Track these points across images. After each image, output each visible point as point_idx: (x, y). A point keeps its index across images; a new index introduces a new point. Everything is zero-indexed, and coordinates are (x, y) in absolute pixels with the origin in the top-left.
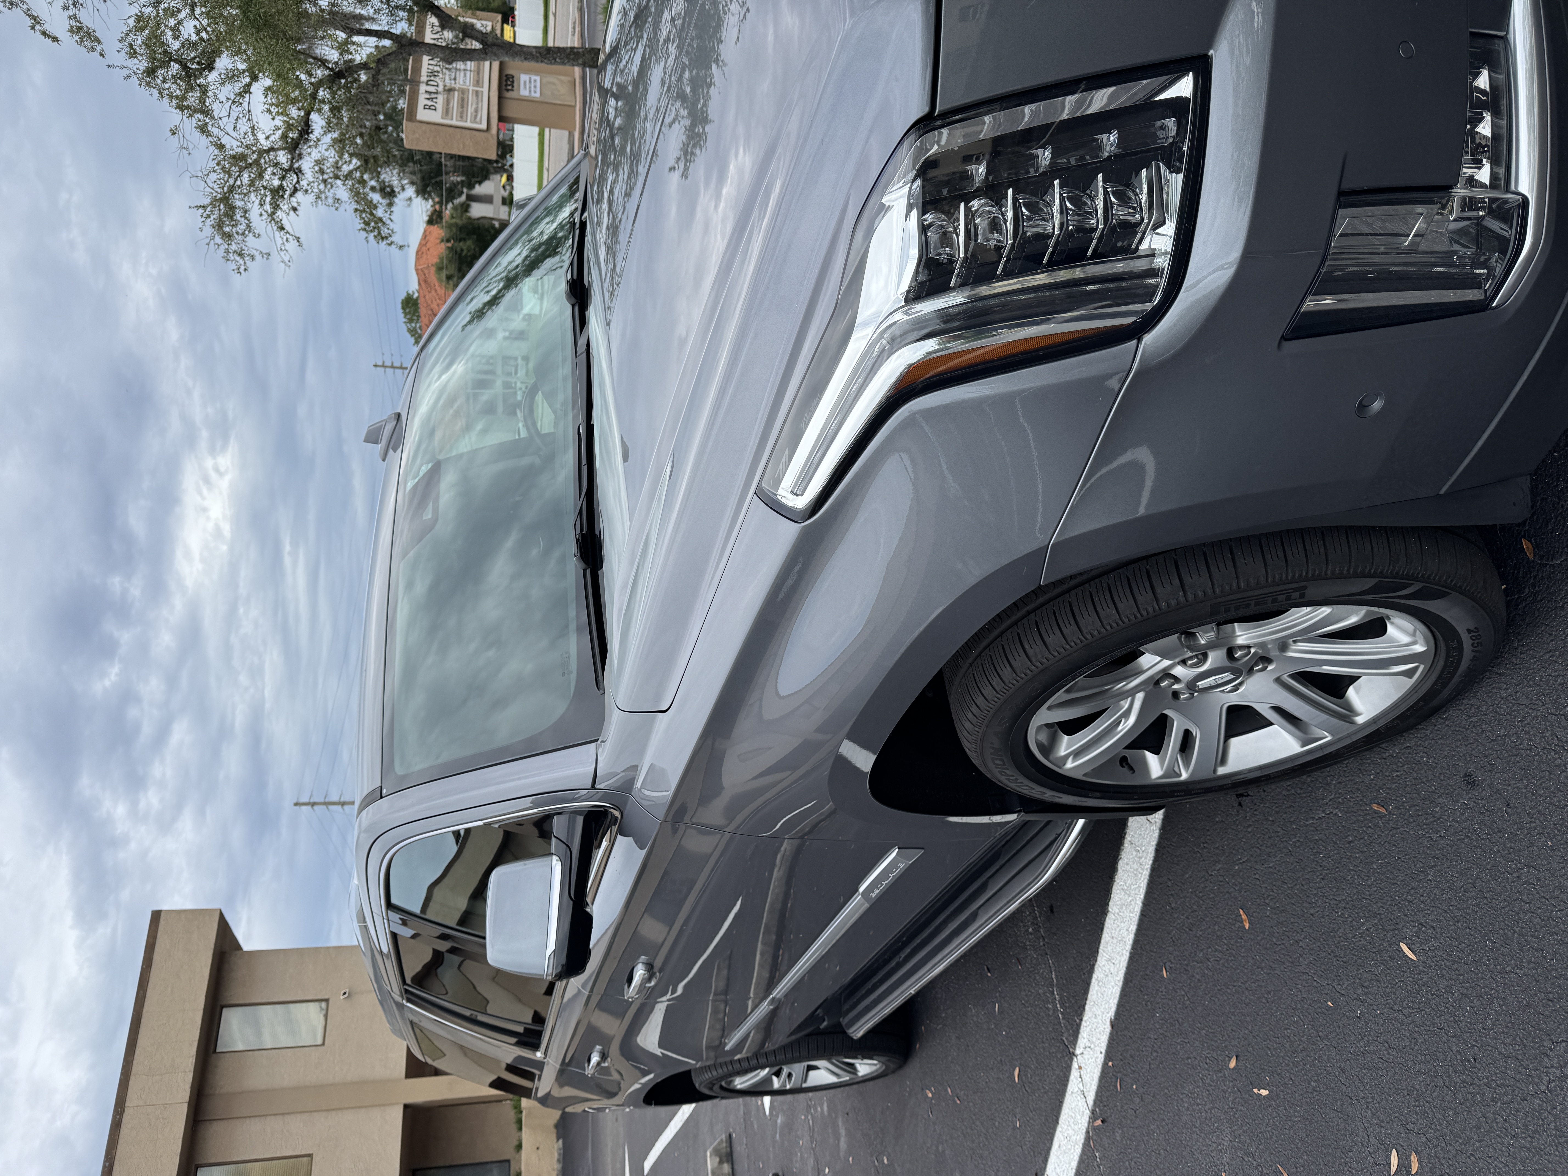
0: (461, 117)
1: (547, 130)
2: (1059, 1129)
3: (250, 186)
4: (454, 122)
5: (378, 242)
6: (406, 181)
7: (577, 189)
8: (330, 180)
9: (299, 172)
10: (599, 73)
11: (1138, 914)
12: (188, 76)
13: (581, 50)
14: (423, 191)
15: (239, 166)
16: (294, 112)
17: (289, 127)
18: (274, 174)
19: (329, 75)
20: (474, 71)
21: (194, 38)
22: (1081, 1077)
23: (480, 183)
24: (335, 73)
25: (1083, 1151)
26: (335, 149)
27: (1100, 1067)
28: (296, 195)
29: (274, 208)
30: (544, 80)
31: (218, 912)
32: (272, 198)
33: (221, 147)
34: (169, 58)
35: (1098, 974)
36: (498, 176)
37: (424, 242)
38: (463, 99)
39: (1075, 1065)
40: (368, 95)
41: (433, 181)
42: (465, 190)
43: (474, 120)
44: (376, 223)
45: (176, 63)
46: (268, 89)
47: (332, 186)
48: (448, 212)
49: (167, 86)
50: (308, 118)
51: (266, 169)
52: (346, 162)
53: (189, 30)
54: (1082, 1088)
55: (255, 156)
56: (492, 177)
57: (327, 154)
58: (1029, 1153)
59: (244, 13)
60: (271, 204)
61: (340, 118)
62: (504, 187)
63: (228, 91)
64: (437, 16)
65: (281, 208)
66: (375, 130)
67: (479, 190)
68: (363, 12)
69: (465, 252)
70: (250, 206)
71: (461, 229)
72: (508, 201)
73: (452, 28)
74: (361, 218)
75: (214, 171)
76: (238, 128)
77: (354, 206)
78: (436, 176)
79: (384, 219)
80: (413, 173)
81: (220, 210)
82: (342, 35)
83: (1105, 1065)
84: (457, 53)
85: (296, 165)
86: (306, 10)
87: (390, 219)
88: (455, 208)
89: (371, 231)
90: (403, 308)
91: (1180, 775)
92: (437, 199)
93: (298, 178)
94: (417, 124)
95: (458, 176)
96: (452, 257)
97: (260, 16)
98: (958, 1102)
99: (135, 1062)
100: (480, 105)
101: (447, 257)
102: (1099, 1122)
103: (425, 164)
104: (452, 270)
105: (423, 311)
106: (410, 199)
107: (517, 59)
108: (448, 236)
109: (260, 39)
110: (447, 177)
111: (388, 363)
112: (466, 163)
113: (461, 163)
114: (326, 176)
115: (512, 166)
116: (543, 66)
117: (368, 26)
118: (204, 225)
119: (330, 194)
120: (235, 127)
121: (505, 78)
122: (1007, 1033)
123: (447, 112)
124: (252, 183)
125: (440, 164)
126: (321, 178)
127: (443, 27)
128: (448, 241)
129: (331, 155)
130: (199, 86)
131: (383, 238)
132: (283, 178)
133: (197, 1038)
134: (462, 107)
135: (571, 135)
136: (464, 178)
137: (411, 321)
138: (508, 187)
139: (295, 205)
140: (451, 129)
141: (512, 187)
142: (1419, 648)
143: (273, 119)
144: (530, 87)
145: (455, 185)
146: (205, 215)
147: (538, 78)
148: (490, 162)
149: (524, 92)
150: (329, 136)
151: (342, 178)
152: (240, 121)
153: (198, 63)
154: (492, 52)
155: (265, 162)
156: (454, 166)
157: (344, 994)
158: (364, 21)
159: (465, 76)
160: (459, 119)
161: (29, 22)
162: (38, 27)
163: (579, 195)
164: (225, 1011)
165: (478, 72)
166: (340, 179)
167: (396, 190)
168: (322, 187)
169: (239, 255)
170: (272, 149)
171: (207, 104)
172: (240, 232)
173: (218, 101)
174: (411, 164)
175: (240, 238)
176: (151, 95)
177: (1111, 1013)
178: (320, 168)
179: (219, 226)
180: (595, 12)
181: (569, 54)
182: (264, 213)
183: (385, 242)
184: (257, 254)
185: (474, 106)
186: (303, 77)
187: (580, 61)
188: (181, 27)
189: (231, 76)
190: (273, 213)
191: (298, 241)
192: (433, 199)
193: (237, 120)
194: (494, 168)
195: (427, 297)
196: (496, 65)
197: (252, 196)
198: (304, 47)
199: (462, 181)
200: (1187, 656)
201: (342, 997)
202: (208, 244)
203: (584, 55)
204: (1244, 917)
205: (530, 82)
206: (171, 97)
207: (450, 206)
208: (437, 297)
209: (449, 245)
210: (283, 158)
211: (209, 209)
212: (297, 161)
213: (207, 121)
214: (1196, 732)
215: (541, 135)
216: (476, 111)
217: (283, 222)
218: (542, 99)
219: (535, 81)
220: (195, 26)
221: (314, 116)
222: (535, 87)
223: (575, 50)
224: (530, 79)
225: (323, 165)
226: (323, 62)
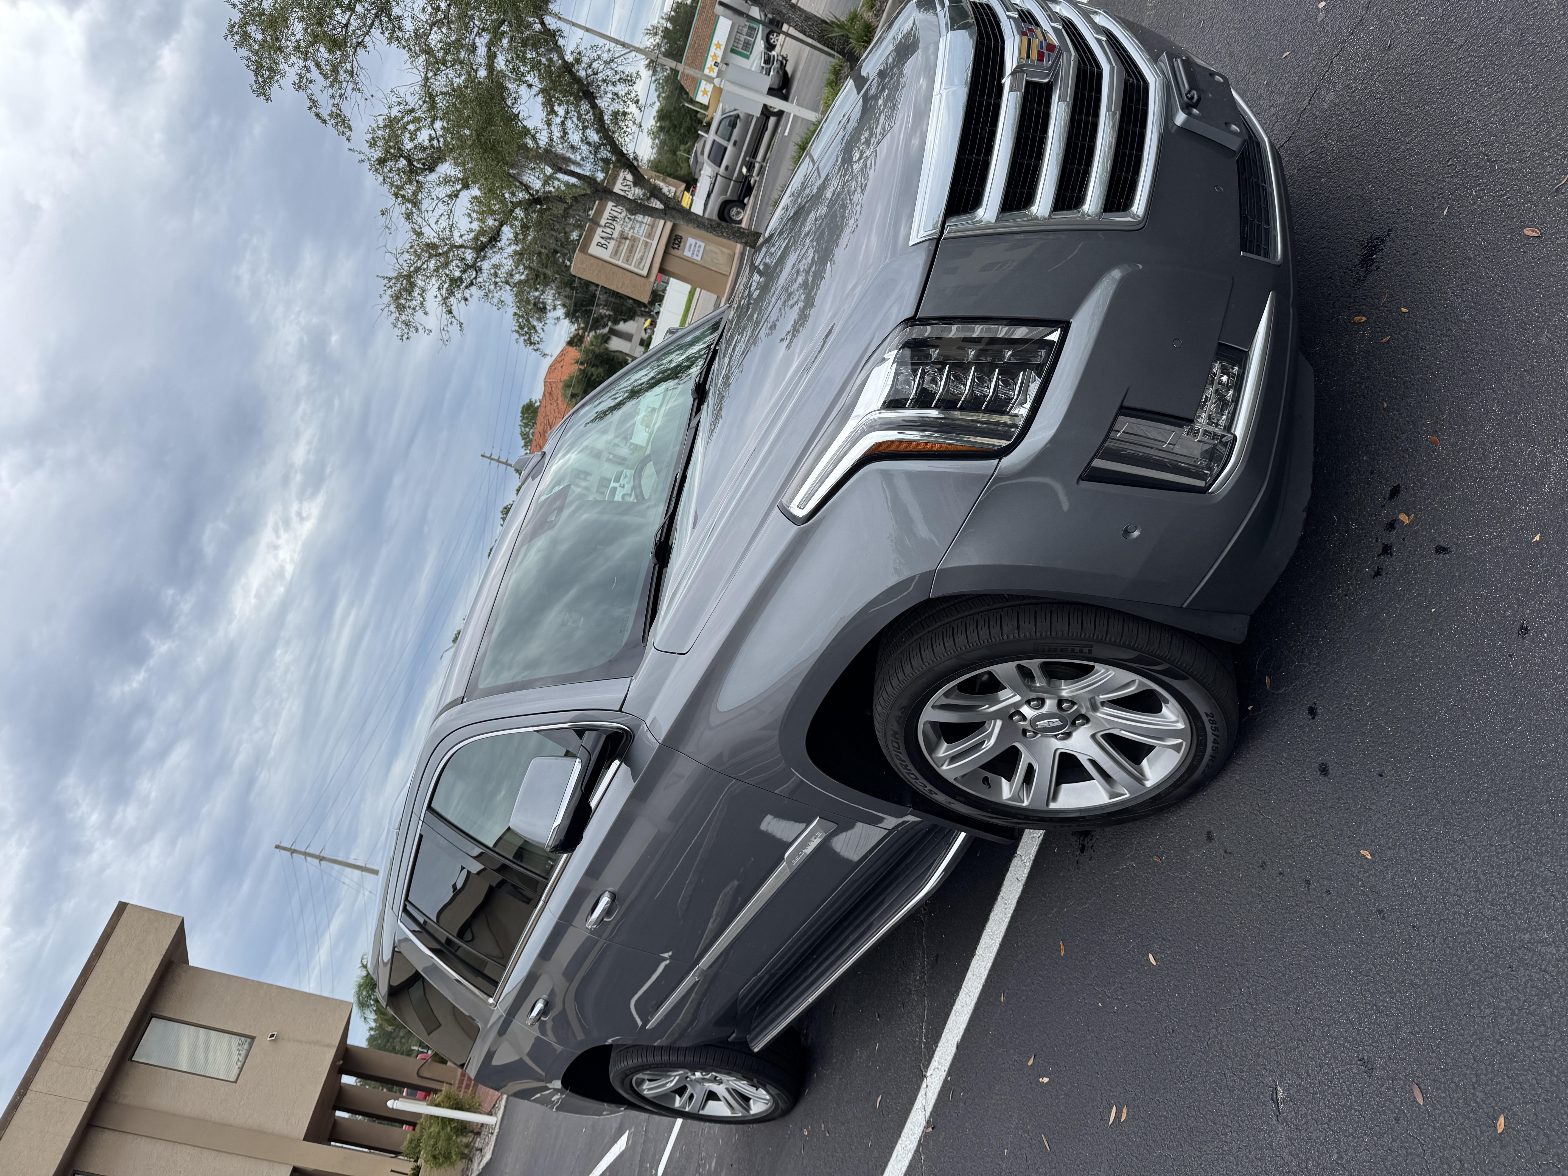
0: (628, 260)
1: (698, 290)
2: (900, 1142)
3: (435, 271)
4: (620, 263)
5: (526, 346)
6: (559, 303)
7: (717, 329)
8: (500, 284)
9: (479, 270)
10: (755, 252)
11: (995, 954)
12: (411, 172)
13: (746, 231)
14: (571, 315)
15: (430, 253)
16: (490, 222)
17: (482, 232)
18: (458, 266)
19: (529, 199)
20: (649, 225)
21: (426, 143)
22: (926, 1095)
23: (625, 321)
24: (534, 199)
25: (914, 1156)
26: (513, 260)
27: (941, 1083)
28: (471, 288)
29: (449, 294)
30: (708, 248)
31: (179, 922)
32: (450, 285)
33: (419, 234)
34: (400, 153)
35: (957, 1007)
36: (643, 320)
37: (559, 359)
38: (632, 246)
39: (924, 1085)
40: (555, 223)
41: (584, 309)
42: (610, 324)
43: (638, 266)
44: (529, 329)
45: (405, 159)
46: (476, 197)
47: (501, 289)
48: (588, 339)
49: (391, 175)
50: (500, 229)
51: (452, 261)
52: (519, 272)
53: (423, 136)
54: (924, 1104)
55: (445, 249)
56: (637, 318)
57: (504, 261)
58: (872, 1168)
59: (478, 135)
60: (447, 290)
61: (525, 236)
62: (645, 330)
63: (443, 192)
64: (633, 174)
65: (454, 296)
66: (553, 253)
67: (622, 327)
68: (572, 157)
69: (594, 377)
70: (429, 288)
71: (597, 356)
72: (646, 343)
73: (642, 187)
74: (518, 321)
75: (407, 252)
76: (439, 223)
77: (515, 310)
78: (588, 305)
79: (537, 328)
80: (569, 297)
81: (402, 284)
82: (549, 171)
83: (945, 1080)
84: (641, 208)
85: (479, 264)
86: (525, 145)
87: (543, 329)
88: (596, 337)
89: (523, 335)
90: (522, 412)
91: (1023, 802)
92: (582, 325)
93: (477, 275)
94: (588, 257)
95: (607, 310)
96: (582, 379)
97: (490, 142)
98: (828, 1135)
99: (53, 1047)
100: (646, 254)
101: (577, 376)
102: (930, 1129)
103: (581, 293)
104: (578, 390)
105: (540, 419)
106: (558, 319)
107: (690, 225)
108: (583, 359)
109: (485, 159)
110: (597, 308)
111: (495, 456)
112: (617, 301)
113: (613, 300)
114: (498, 280)
115: (658, 313)
116: (710, 236)
117: (572, 168)
118: (385, 293)
119: (497, 295)
120: (437, 221)
121: (674, 237)
122: (880, 1068)
123: (616, 253)
124: (437, 270)
125: (594, 296)
126: (493, 280)
127: (635, 184)
128: (582, 363)
129: (508, 264)
130: (417, 182)
131: (531, 343)
132: (464, 272)
133: (119, 1039)
134: (630, 252)
135: (719, 299)
136: (611, 313)
137: (526, 425)
138: (649, 331)
139: (467, 295)
140: (616, 268)
141: (653, 332)
142: (1181, 726)
143: (471, 223)
144: (694, 251)
145: (602, 317)
146: (388, 285)
147: (703, 245)
148: (639, 303)
149: (687, 253)
150: (513, 247)
151: (511, 284)
152: (443, 218)
153: (424, 164)
154: (671, 214)
155: (454, 255)
156: (606, 301)
157: (272, 1036)
158: (571, 164)
159: (640, 227)
160: (625, 261)
161: (309, 104)
162: (314, 109)
163: (716, 335)
164: (154, 1020)
165: (652, 226)
166: (509, 285)
167: (548, 308)
168: (492, 287)
169: (407, 325)
170: (461, 246)
171: (419, 197)
172: (412, 307)
173: (430, 197)
174: (568, 290)
175: (410, 311)
176: (376, 179)
177: (958, 1038)
178: (495, 272)
179: (397, 297)
180: (767, 204)
181: (736, 232)
182: (439, 296)
183: (532, 347)
184: (420, 328)
185: (641, 254)
186: (507, 195)
187: (743, 240)
188: (418, 133)
189: (447, 180)
190: (447, 298)
191: (461, 326)
192: (579, 324)
193: (441, 216)
194: (641, 311)
195: (548, 408)
196: (669, 225)
197: (434, 280)
198: (514, 172)
199: (610, 315)
200: (1031, 697)
201: (268, 1039)
202: (382, 310)
203: (748, 236)
204: (1062, 947)
205: (695, 246)
206: (392, 184)
207: (592, 333)
208: (557, 410)
209: (582, 367)
210: (469, 256)
211: (393, 281)
212: (481, 261)
213: (414, 211)
214: (1036, 766)
215: (692, 294)
216: (642, 259)
217: (452, 307)
218: (701, 263)
219: (700, 246)
220: (430, 135)
221: (506, 229)
222: (698, 251)
223: (742, 230)
224: (696, 243)
225: (499, 270)
226: (527, 188)
